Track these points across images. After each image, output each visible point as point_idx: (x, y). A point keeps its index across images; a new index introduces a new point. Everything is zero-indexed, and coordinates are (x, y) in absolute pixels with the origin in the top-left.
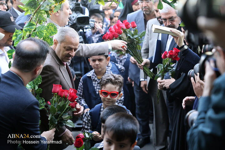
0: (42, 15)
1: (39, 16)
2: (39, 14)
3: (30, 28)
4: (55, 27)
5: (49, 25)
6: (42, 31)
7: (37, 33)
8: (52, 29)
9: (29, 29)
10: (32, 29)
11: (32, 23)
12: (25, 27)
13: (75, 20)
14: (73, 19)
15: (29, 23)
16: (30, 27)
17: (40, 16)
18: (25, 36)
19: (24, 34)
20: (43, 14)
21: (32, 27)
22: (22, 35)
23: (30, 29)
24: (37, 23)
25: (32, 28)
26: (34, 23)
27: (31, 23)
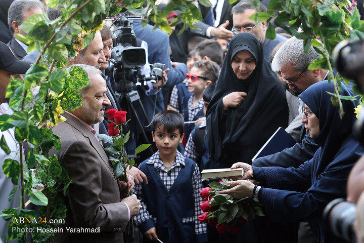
0: (60, 53)
1: (53, 53)
2: (54, 51)
3: (36, 75)
4: (84, 73)
5: (73, 71)
6: (59, 81)
7: (50, 84)
8: (79, 78)
9: (35, 77)
10: (40, 78)
11: (40, 65)
12: (28, 74)
13: (119, 56)
14: (117, 55)
15: (35, 66)
16: (38, 73)
17: (55, 53)
18: (28, 90)
19: (26, 87)
20: (61, 50)
21: (41, 73)
22: (22, 87)
23: (37, 77)
24: (53, 66)
25: (41, 75)
26: (44, 67)
27: (39, 67)
